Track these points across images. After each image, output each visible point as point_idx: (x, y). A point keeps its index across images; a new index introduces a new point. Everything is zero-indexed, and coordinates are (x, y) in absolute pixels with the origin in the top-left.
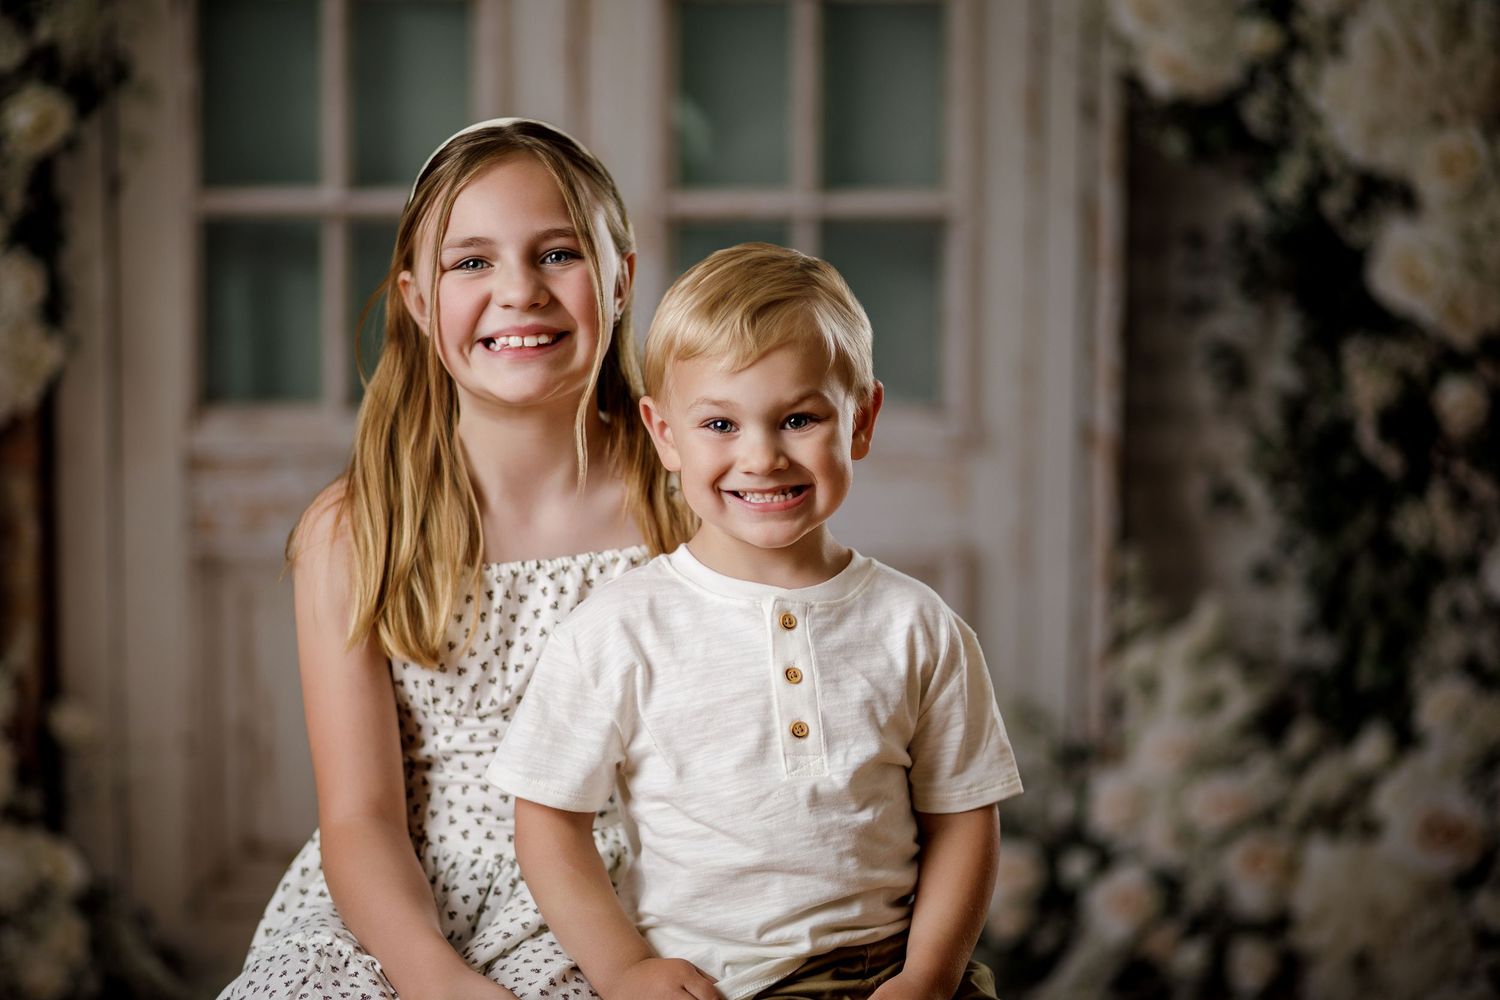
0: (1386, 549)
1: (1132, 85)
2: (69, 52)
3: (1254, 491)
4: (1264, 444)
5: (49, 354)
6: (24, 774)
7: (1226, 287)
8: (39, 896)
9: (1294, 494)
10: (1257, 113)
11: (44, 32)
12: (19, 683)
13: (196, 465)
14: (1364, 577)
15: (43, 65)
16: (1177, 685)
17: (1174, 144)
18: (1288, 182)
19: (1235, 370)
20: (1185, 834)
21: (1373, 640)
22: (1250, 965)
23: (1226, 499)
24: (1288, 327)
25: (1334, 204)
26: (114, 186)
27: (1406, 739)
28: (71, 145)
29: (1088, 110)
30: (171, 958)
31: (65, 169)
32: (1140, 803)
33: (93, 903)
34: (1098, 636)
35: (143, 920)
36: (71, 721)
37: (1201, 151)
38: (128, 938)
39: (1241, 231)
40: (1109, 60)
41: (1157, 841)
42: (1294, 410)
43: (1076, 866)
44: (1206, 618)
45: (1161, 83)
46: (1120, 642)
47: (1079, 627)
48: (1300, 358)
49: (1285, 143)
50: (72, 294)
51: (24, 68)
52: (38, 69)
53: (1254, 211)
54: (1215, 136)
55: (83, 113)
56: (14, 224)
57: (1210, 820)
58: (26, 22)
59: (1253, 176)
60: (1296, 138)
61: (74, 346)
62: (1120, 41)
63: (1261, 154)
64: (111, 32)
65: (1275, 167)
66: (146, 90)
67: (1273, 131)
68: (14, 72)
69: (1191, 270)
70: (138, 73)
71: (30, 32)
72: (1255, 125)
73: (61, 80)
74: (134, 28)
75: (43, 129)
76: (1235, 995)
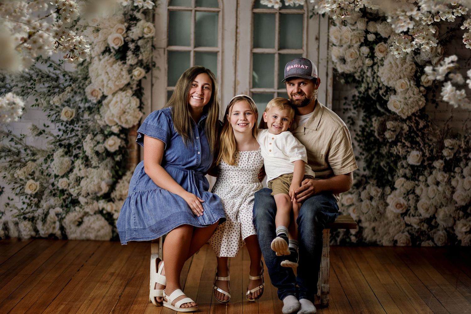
1: (335, 70)
2: (145, 61)
4: (357, 135)
5: (140, 115)
7: (352, 107)
9: (362, 144)
10: (357, 76)
11: (140, 58)
15: (140, 63)
17: (342, 81)
18: (362, 89)
19: (352, 122)
24: (362, 114)
26: (152, 85)
28: (145, 77)
29: (327, 75)
31: (143, 81)
37: (347, 82)
39: (354, 96)
40: (331, 66)
42: (363, 129)
45: (340, 70)
48: (364, 121)
49: (362, 81)
50: (144, 105)
51: (137, 64)
52: (139, 64)
53: (357, 94)
54: (350, 80)
55: (147, 72)
56: (134, 92)
57: (346, 204)
58: (137, 56)
59: (357, 87)
60: (364, 80)
61: (144, 113)
62: (333, 62)
63: (358, 83)
64: (152, 58)
65: (361, 86)
66: (158, 68)
67: (360, 79)
68: (135, 65)
69: (345, 104)
70: (157, 66)
71: (138, 57)
72: (357, 78)
73: (143, 67)
74: (156, 57)
75: (140, 75)
76: (351, 235)
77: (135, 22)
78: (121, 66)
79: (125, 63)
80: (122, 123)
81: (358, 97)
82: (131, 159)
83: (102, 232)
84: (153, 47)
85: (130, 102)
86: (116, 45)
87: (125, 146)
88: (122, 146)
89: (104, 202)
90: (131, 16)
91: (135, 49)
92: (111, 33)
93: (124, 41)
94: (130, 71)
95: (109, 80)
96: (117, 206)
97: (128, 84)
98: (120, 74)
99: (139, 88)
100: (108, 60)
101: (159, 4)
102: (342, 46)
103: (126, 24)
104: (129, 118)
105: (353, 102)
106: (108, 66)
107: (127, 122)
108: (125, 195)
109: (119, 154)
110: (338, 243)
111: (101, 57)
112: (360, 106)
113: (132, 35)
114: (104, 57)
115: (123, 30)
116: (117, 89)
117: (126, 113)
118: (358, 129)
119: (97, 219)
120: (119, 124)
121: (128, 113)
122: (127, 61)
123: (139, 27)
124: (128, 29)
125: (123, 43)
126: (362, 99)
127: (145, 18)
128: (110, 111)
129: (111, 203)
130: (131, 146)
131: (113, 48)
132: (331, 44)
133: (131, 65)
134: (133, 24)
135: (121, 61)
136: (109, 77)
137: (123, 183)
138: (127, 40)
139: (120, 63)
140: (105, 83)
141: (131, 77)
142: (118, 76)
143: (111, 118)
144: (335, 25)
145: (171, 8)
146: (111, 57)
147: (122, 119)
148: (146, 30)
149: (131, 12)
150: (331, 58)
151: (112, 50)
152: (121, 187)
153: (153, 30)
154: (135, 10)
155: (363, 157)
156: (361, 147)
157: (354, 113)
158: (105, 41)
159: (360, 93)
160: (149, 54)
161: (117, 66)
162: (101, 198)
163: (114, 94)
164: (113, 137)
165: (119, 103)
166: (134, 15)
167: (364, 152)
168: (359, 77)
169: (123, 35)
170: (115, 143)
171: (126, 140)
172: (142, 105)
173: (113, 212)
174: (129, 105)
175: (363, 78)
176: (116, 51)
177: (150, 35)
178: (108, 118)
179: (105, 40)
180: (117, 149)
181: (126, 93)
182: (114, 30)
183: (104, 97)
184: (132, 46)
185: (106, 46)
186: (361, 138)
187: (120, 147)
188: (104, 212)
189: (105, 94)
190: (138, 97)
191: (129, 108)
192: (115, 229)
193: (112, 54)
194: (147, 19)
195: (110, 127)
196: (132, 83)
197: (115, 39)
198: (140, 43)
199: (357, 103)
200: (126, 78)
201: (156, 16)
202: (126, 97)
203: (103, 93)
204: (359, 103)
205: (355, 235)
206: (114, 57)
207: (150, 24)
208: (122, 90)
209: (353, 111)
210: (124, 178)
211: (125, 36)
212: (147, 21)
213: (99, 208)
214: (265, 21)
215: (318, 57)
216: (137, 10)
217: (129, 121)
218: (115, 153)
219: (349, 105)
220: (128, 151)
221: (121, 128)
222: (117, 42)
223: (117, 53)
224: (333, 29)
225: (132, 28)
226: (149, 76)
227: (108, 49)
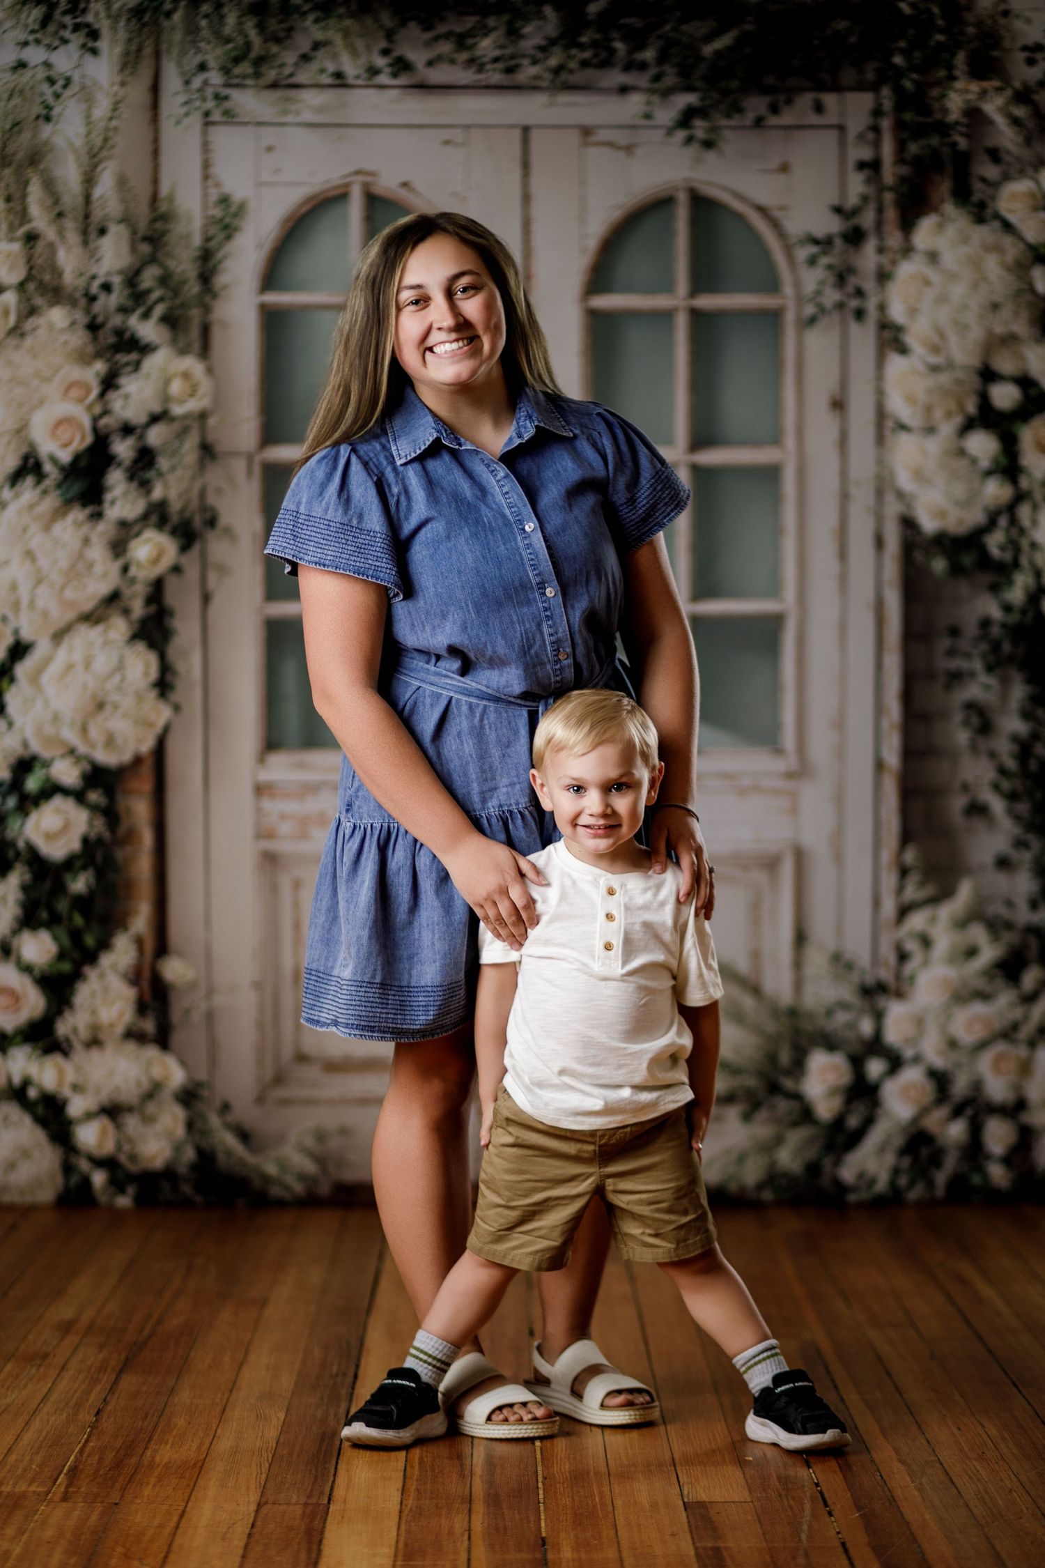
1: (909, 524)
2: (175, 506)
3: (997, 805)
4: (1002, 771)
5: (162, 714)
6: (141, 1008)
7: (978, 665)
8: (153, 1092)
9: (1023, 807)
10: (995, 542)
11: (157, 493)
12: (139, 942)
13: (261, 790)
15: (158, 515)
16: (944, 940)
17: (939, 565)
18: (1017, 593)
19: (983, 722)
20: (953, 1044)
22: (998, 1136)
23: (977, 810)
24: (1019, 692)
26: (206, 598)
28: (176, 569)
29: (879, 542)
30: (244, 1135)
31: (171, 585)
32: (920, 1022)
33: (189, 1097)
34: (889, 907)
35: (226, 1108)
36: (174, 970)
37: (956, 570)
38: (214, 1120)
39: (986, 623)
40: (893, 509)
41: (933, 1051)
42: (1024, 749)
43: (875, 1068)
44: (965, 892)
45: (929, 525)
46: (904, 911)
47: (876, 903)
48: (1026, 715)
49: (1016, 564)
50: (175, 673)
51: (145, 517)
52: (154, 518)
53: (996, 613)
54: (967, 560)
55: (185, 548)
56: (136, 626)
57: (967, 1037)
58: (145, 486)
59: (995, 588)
60: (1024, 561)
61: (177, 708)
62: (900, 495)
63: (999, 573)
64: (202, 494)
65: (1010, 583)
66: (229, 533)
67: (1008, 557)
68: (136, 521)
69: (951, 653)
70: (223, 520)
71: (148, 492)
72: (995, 552)
73: (168, 527)
74: (219, 491)
75: (156, 561)
76: (988, 1157)
77: (134, 356)
78: (86, 528)
79: (97, 516)
80: (93, 746)
81: (1004, 625)
82: (129, 886)
83: (24, 1174)
84: (207, 451)
85: (120, 666)
86: (65, 445)
87: (107, 835)
88: (93, 835)
89: (29, 1058)
90: (119, 332)
91: (136, 461)
92: (41, 403)
93: (95, 430)
94: (118, 547)
95: (39, 581)
96: (78, 1069)
97: (114, 598)
98: (81, 556)
99: (153, 609)
100: (31, 507)
101: (225, 287)
102: (930, 430)
103: (100, 367)
104: (121, 725)
105: (984, 647)
106: (34, 528)
107: (110, 741)
108: (111, 1025)
109: (84, 868)
110: (940, 1191)
111: (7, 494)
112: (1011, 659)
113: (123, 407)
114: (17, 496)
115: (88, 390)
116: (71, 615)
117: (108, 708)
118: (1005, 748)
119: (6, 1118)
120: (82, 749)
121: (116, 707)
122: (106, 505)
123: (148, 375)
124: (109, 383)
125: (89, 440)
126: (1016, 632)
127: (174, 341)
128: (46, 702)
129: (57, 1058)
130: (131, 837)
131: (53, 460)
132: (889, 424)
133: (123, 524)
134: (127, 364)
135: (84, 505)
136: (39, 571)
137: (102, 976)
138: (106, 426)
139: (78, 514)
140: (24, 592)
141: (125, 569)
142: (73, 566)
143: (49, 730)
144: (903, 350)
145: (272, 298)
146: (45, 492)
147: (95, 732)
148: (176, 387)
149: (117, 320)
150: (892, 474)
151: (48, 467)
152: (93, 994)
153: (205, 385)
154: (133, 311)
155: (1027, 857)
156: (1017, 818)
157: (987, 688)
158: (19, 431)
159: (1007, 608)
160: (193, 478)
161: (72, 526)
162: (18, 1039)
163: (59, 636)
164: (58, 801)
165: (80, 669)
166: (127, 329)
167: (1032, 838)
168: (1002, 548)
169: (89, 408)
170: (66, 827)
171: (111, 814)
172: (169, 678)
173: (66, 1092)
174: (116, 679)
175: (1017, 550)
176: (62, 469)
177: (192, 405)
178: (39, 731)
179: (21, 430)
180: (75, 845)
181: (105, 631)
182: (53, 389)
183: (19, 650)
184: (123, 449)
185: (24, 449)
186: (1018, 784)
187: (85, 841)
188: (32, 1093)
189: (26, 635)
190: (152, 645)
191: (119, 689)
192: (74, 1160)
193: (48, 482)
194: (181, 344)
195: (47, 764)
196: (127, 592)
197: (59, 424)
198: (155, 436)
199: (996, 646)
200: (105, 575)
201: (217, 335)
202: (106, 643)
203: (16, 632)
204: (1007, 647)
205: (1007, 1161)
206: (58, 492)
207: (191, 363)
208: (91, 618)
209: (983, 678)
210: (106, 960)
211: (97, 410)
212: (183, 351)
213: (10, 1080)
214: (636, 342)
215: (844, 474)
216: (139, 311)
217: (119, 741)
218: (70, 864)
219: (967, 656)
220: (119, 854)
221: (87, 767)
222: (65, 433)
223: (66, 477)
224: (896, 365)
225: (123, 381)
226: (191, 564)
227: (32, 461)
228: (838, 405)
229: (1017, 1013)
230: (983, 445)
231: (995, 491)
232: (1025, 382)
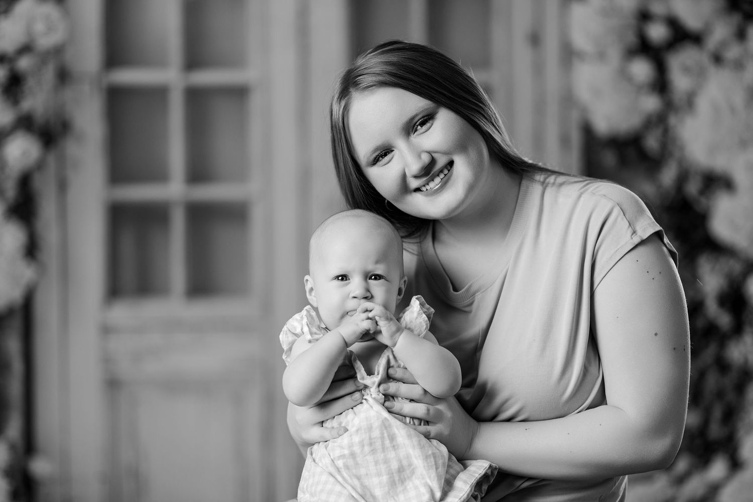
0: (722, 365)
2: (39, 117)
6: (15, 495)
12: (12, 447)
14: (712, 381)
15: (25, 123)
17: (609, 158)
18: (667, 178)
21: (717, 413)
25: (693, 188)
26: (62, 186)
27: (736, 465)
29: (565, 141)
31: (37, 176)
36: (40, 467)
37: (623, 161)
51: (15, 125)
52: (23, 126)
54: (630, 155)
55: (47, 148)
56: (10, 206)
58: (16, 101)
59: (650, 174)
61: (41, 268)
62: (580, 107)
66: (80, 137)
68: (8, 128)
70: (76, 127)
71: (18, 106)
72: (651, 149)
73: (34, 132)
75: (24, 158)
82: (5, 403)
84: (64, 76)
91: (8, 83)
102: (602, 57)
148: (39, 27)
153: (61, 25)
172: (35, 245)
177: (52, 40)
190: (22, 220)
207: (49, 9)
224: (578, 11)
228: (535, 40)
229: (670, 492)
230: (642, 69)
231: (651, 103)
232: (673, 23)
